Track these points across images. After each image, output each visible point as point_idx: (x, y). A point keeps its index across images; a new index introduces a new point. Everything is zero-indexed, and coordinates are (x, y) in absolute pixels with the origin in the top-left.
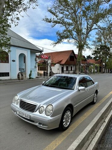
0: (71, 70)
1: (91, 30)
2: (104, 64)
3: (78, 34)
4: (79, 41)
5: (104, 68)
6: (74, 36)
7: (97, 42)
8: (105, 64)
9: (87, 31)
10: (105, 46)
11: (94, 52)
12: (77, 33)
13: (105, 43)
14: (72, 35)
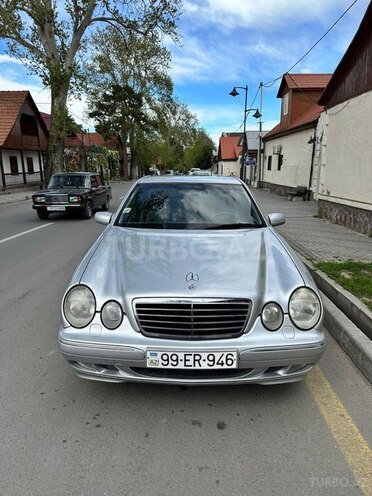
0: (31, 171)
1: (89, 22)
2: (128, 150)
3: (43, 29)
4: (50, 56)
5: (129, 164)
6: (23, 34)
7: (102, 72)
8: (132, 151)
9: (76, 23)
10: (129, 90)
11: (95, 108)
12: (36, 22)
13: (125, 77)
14: (17, 25)
